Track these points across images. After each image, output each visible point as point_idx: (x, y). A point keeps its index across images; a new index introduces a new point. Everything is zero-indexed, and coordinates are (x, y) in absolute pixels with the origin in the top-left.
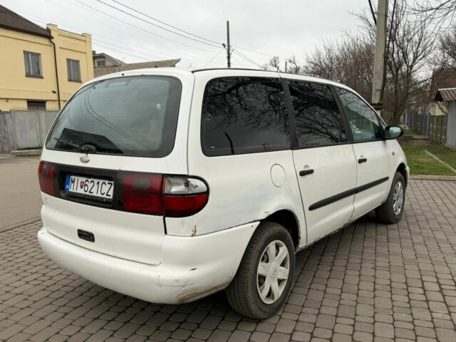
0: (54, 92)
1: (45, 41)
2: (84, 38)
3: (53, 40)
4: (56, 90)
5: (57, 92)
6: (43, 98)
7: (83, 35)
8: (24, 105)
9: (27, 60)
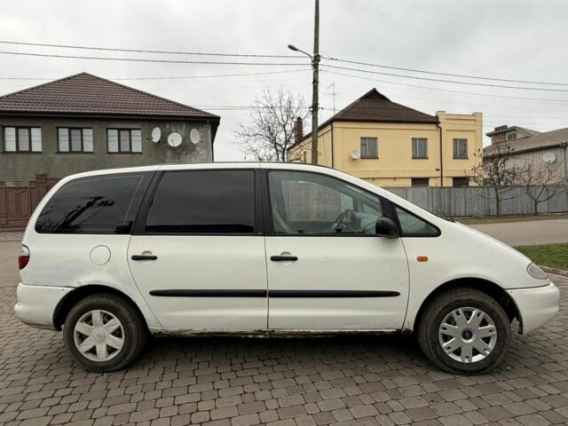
0: (438, 170)
1: (433, 127)
2: (474, 118)
3: (440, 125)
4: (439, 168)
5: (441, 170)
6: (427, 176)
7: (474, 115)
8: (409, 183)
9: (414, 145)
